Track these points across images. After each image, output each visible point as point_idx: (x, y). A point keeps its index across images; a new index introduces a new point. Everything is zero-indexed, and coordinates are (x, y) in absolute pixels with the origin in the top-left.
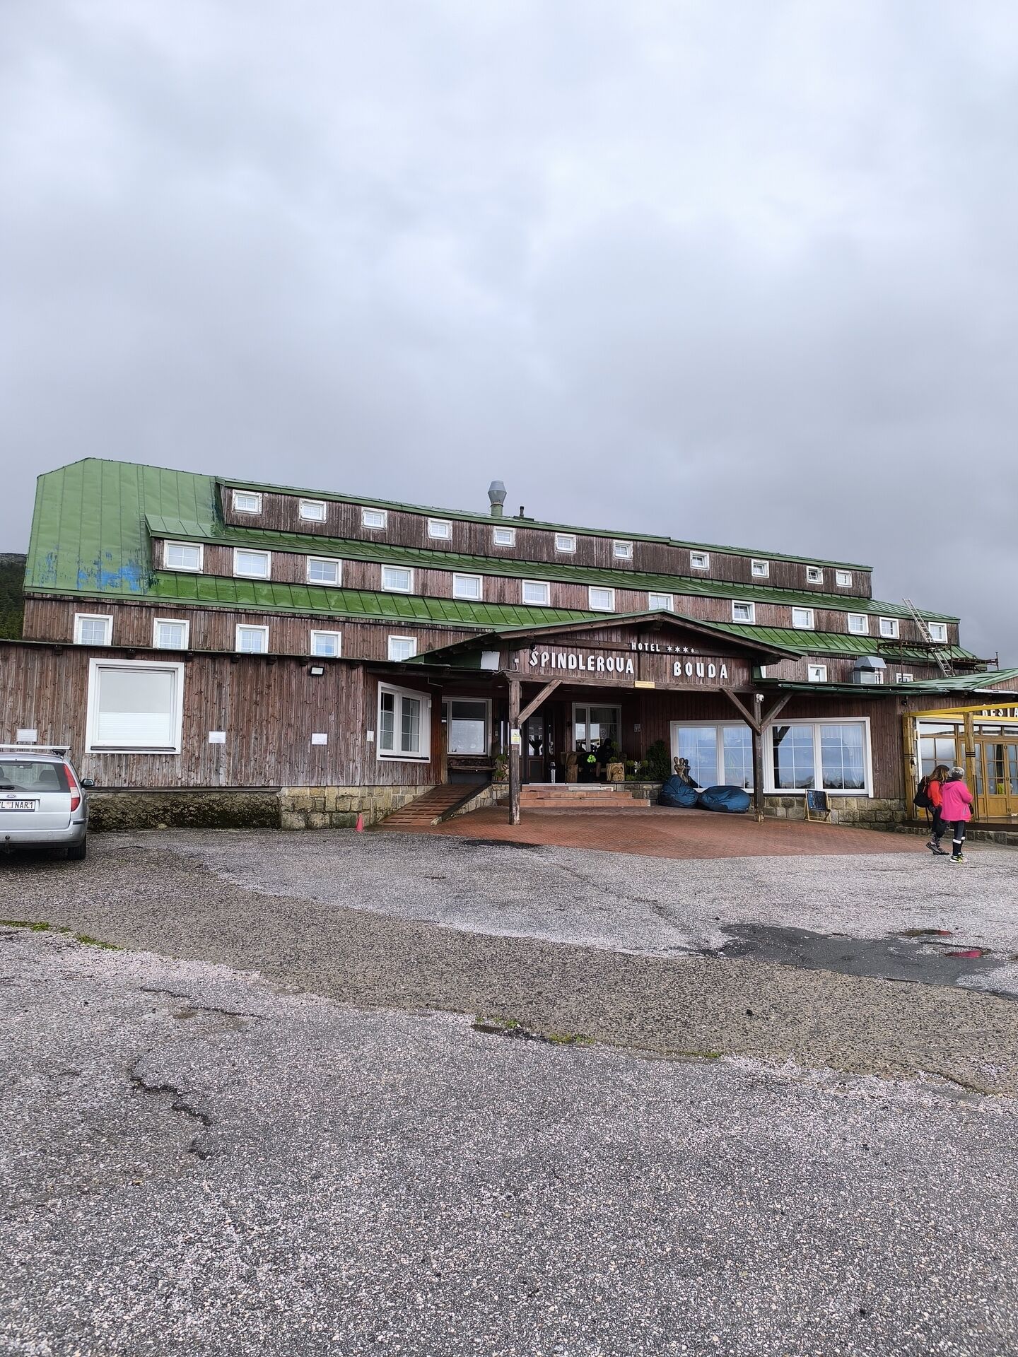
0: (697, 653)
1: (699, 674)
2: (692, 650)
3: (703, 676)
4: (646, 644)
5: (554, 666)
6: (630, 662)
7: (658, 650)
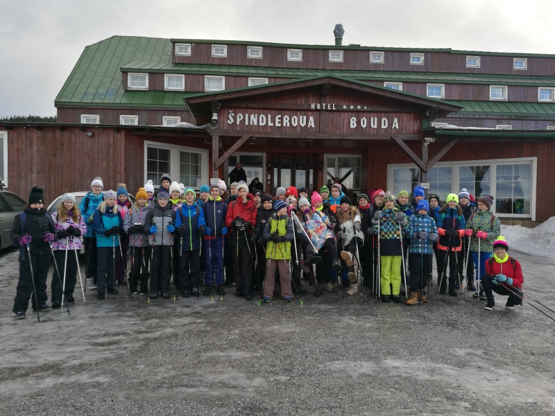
0: (370, 109)
1: (372, 126)
2: (365, 108)
3: (376, 127)
4: (324, 104)
5: (247, 124)
6: (311, 119)
7: (334, 109)
